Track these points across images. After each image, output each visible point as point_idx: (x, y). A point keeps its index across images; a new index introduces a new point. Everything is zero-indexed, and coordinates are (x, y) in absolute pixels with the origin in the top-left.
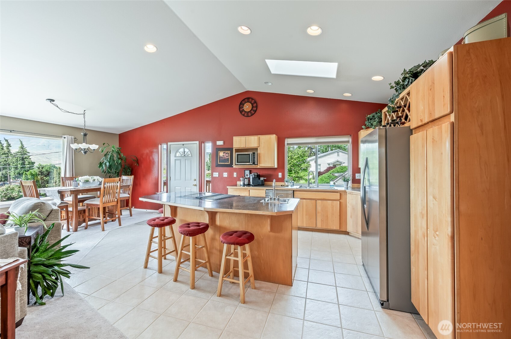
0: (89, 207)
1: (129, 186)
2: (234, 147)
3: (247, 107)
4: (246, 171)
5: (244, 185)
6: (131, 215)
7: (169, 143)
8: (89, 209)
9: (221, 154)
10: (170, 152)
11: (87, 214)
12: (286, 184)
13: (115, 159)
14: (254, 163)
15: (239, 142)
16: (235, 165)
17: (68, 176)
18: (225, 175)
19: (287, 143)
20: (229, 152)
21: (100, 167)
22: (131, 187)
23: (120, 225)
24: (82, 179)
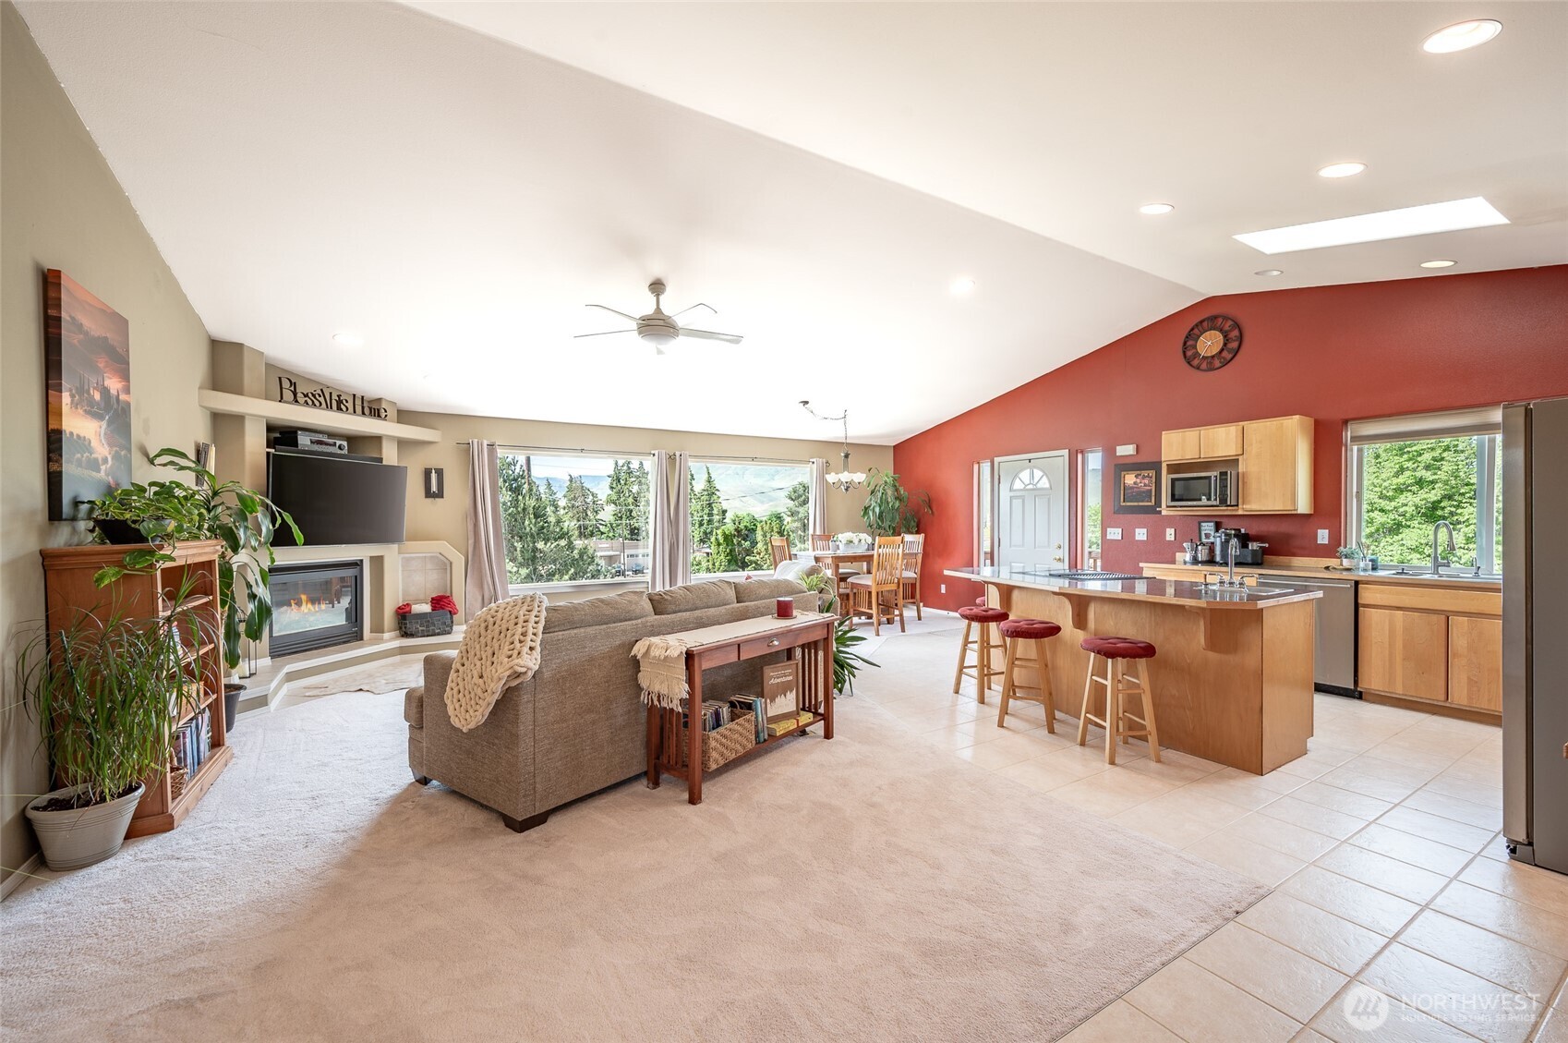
0: (855, 590)
1: (916, 554)
2: (1163, 459)
3: (1209, 343)
4: (1203, 524)
5: (1195, 561)
6: (920, 619)
7: (997, 460)
8: (855, 593)
9: (1130, 479)
10: (999, 479)
11: (851, 602)
12: (1344, 564)
13: (889, 500)
14: (1223, 501)
15: (1178, 445)
16: (1167, 507)
17: (818, 533)
18: (1141, 534)
19: (1351, 438)
20: (1152, 473)
21: (864, 516)
22: (920, 557)
23: (903, 630)
24: (843, 537)
